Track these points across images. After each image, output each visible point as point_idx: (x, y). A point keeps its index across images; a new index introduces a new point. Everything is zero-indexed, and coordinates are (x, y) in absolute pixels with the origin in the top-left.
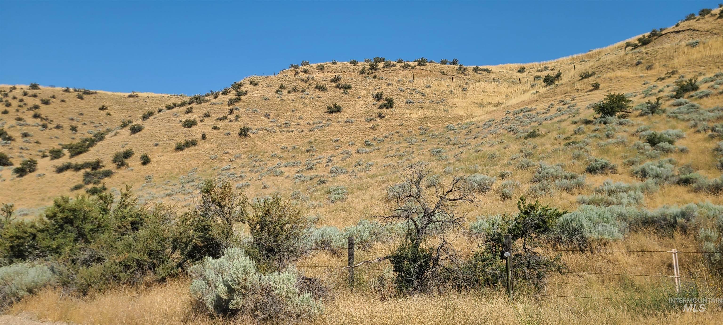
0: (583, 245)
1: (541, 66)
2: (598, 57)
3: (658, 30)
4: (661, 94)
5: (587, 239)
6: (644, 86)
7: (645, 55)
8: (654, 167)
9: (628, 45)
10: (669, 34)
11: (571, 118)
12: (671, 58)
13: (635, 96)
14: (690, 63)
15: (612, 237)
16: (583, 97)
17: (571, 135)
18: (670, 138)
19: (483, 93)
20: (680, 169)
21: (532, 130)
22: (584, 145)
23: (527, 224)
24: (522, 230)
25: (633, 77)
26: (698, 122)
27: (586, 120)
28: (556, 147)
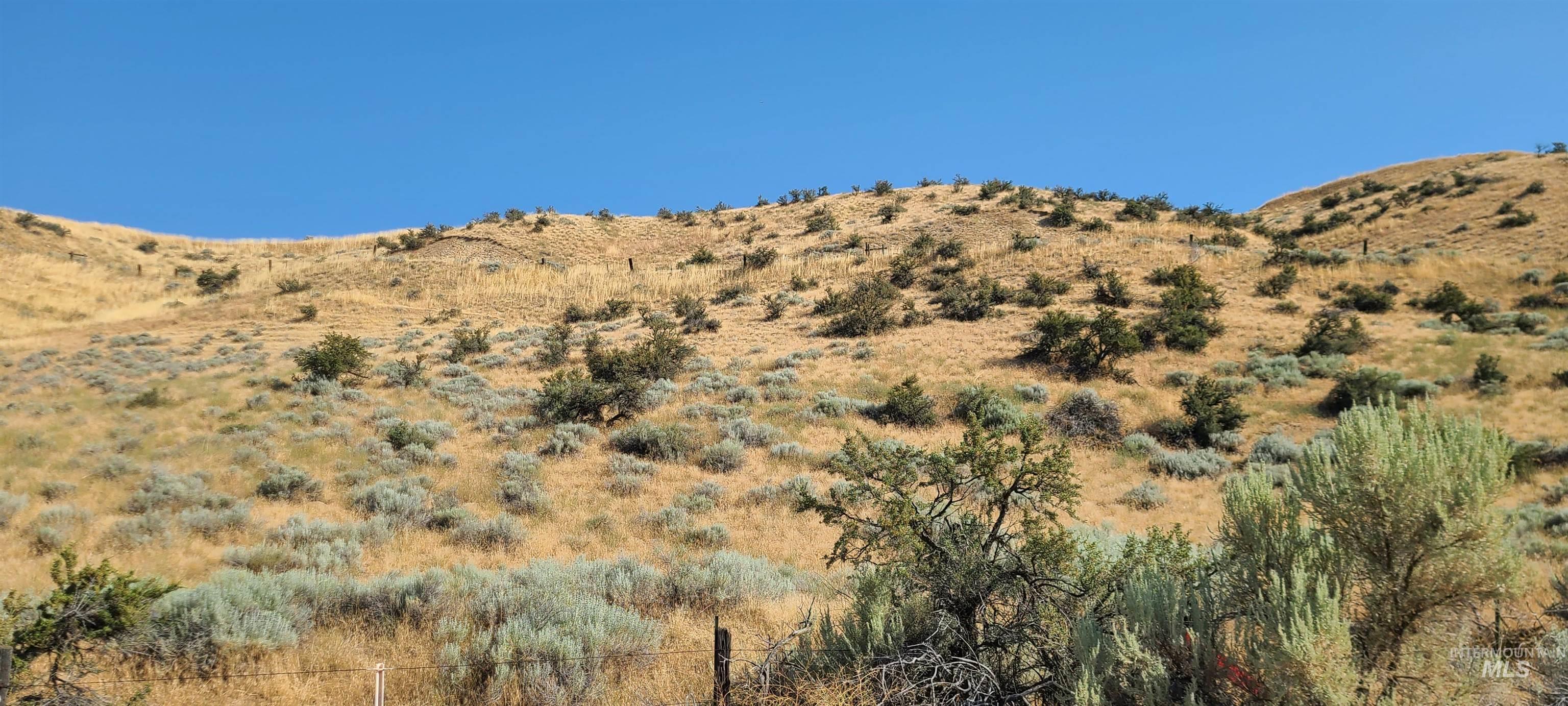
0: (207, 662)
1: (197, 247)
2: (321, 253)
3: (437, 227)
4: (428, 350)
5: (219, 648)
6: (401, 329)
7: (408, 269)
8: (391, 492)
9: (381, 243)
10: (455, 240)
11: (245, 374)
12: (453, 285)
13: (381, 346)
14: (483, 301)
15: (274, 640)
16: (279, 332)
17: (240, 411)
18: (429, 436)
19: (35, 283)
20: (436, 499)
21: (148, 389)
22: (262, 435)
23: (69, 617)
24: (53, 634)
25: (382, 308)
26: (480, 411)
27: (277, 381)
28: (200, 433)
